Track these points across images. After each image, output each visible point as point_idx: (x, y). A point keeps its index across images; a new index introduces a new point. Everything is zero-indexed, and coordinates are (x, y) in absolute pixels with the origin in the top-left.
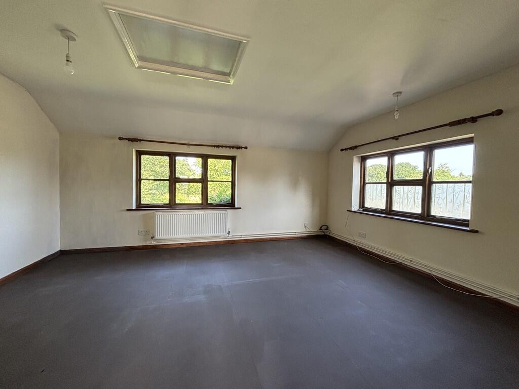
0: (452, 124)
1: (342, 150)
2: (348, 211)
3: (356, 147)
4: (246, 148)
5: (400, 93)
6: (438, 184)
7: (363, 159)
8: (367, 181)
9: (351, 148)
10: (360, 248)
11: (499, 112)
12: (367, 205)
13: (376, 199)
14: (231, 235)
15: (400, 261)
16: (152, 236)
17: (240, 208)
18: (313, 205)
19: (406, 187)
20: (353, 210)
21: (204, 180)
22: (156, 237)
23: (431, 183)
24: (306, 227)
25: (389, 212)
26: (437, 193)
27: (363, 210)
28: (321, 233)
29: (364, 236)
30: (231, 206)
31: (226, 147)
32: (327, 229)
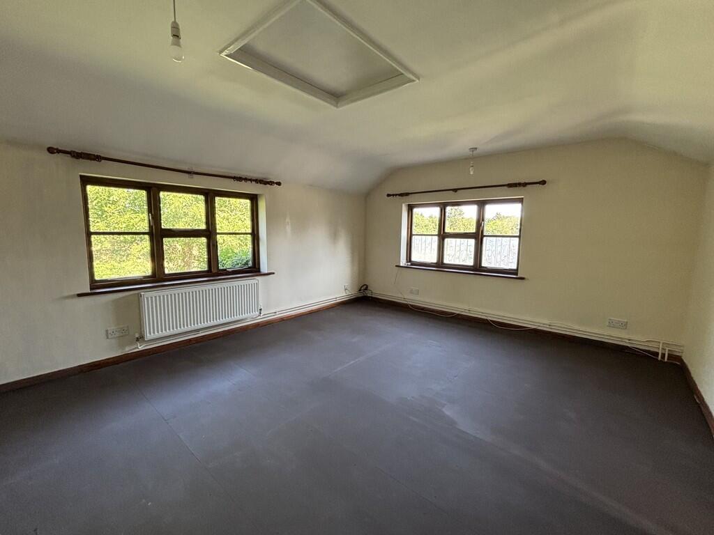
0: (510, 185)
1: (389, 195)
2: (397, 266)
3: (407, 194)
4: (279, 184)
5: (476, 148)
6: (489, 238)
7: (410, 208)
8: (413, 233)
9: (401, 195)
10: (412, 306)
11: (543, 183)
12: (414, 259)
13: (425, 251)
14: (263, 313)
15: (458, 312)
16: (137, 335)
17: (274, 273)
18: (353, 261)
19: (458, 240)
20: (401, 265)
21: (209, 233)
22: (148, 336)
23: (483, 236)
24: (346, 289)
25: (440, 265)
26: (488, 245)
27: (412, 265)
28: (360, 295)
29: (418, 292)
30: (256, 272)
31: (251, 180)
32: (366, 289)
